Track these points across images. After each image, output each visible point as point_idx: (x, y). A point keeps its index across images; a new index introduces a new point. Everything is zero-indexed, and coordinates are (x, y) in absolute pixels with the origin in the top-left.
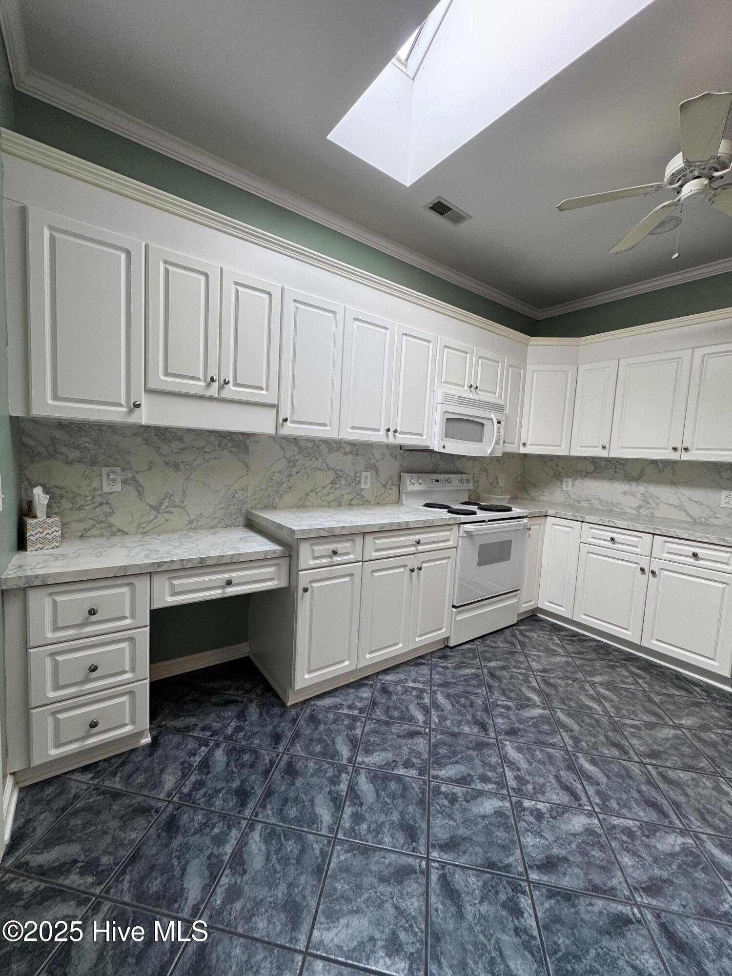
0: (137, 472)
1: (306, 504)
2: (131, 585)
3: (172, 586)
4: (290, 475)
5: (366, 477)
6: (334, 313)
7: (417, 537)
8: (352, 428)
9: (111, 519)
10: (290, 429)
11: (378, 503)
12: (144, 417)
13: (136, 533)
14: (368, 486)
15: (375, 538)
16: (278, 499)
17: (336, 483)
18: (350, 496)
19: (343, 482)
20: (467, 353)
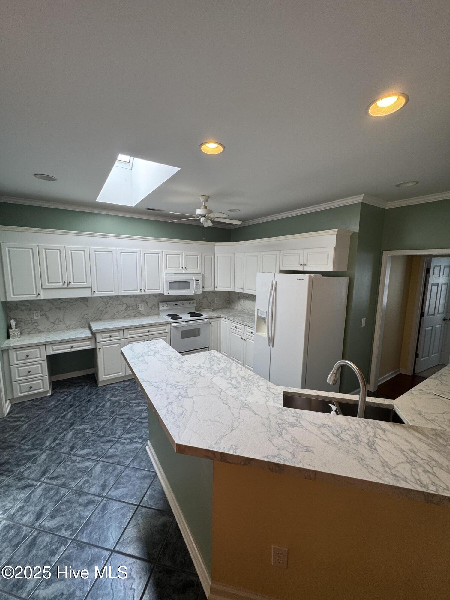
0: (46, 312)
1: (114, 317)
2: (39, 348)
3: (53, 348)
4: (106, 308)
5: (142, 306)
6: (112, 252)
7: (148, 329)
8: (124, 291)
9: (38, 328)
10: (97, 294)
11: (149, 315)
12: (42, 297)
13: (47, 332)
14: (143, 309)
15: (128, 331)
16: (102, 317)
17: (127, 309)
18: (135, 313)
19: (131, 308)
20: (179, 255)
